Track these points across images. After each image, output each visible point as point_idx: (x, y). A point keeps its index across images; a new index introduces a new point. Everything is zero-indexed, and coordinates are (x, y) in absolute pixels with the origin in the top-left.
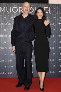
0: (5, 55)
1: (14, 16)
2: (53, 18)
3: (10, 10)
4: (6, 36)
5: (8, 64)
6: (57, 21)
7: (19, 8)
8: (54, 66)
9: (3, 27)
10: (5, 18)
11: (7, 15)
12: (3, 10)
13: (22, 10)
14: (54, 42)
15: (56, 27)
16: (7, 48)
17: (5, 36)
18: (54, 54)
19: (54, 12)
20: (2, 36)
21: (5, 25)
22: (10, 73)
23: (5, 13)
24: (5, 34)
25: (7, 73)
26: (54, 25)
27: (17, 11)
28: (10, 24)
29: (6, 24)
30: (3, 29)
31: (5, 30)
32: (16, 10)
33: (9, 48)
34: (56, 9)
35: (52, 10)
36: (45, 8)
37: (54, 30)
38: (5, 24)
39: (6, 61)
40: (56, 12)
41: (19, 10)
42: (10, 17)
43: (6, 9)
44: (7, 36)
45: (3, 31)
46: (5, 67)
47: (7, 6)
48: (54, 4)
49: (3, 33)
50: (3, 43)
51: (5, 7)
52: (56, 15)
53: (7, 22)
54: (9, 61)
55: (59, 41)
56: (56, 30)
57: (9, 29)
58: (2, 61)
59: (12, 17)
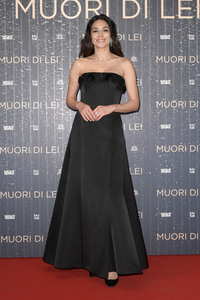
0: (36, 173)
1: (67, 30)
3: (52, 9)
4: (39, 105)
9: (26, 73)
11: (43, 28)
12: (25, 11)
13: (95, 10)
16: (44, 150)
17: (36, 105)
20: (23, 105)
21: (34, 67)
23: (34, 22)
24: (34, 98)
27: (79, 13)
28: (54, 60)
29: (39, 60)
30: (26, 80)
31: (36, 83)
32: (76, 9)
33: (49, 150)
36: (182, 2)
38: (36, 60)
39: (41, 194)
41: (87, 10)
42: (51, 35)
43: (37, 4)
44: (44, 107)
45: (26, 87)
49: (26, 95)
50: (27, 130)
53: (41, 53)
54: (50, 194)
57: (50, 81)
58: (25, 194)
59: (60, 37)
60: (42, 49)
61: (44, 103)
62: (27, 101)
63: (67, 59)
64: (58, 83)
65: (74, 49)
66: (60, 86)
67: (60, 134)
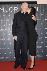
0: (5, 44)
1: (11, 14)
2: (40, 15)
3: (7, 10)
4: (5, 30)
5: (7, 51)
6: (43, 18)
7: (15, 8)
8: (42, 51)
9: (2, 23)
10: (4, 16)
11: (6, 13)
12: (2, 10)
13: (16, 10)
14: (42, 33)
15: (43, 22)
16: (6, 39)
18: (42, 42)
19: (41, 11)
20: (2, 30)
21: (4, 22)
22: (9, 58)
23: (4, 12)
25: (6, 58)
26: (42, 20)
28: (8, 20)
29: (5, 20)
30: (2, 25)
31: (4, 25)
32: (12, 10)
33: (8, 39)
34: (42, 8)
35: (40, 9)
37: (42, 24)
39: (6, 48)
40: (43, 10)
41: (15, 10)
42: (7, 15)
43: (4, 9)
44: (6, 30)
46: (5, 53)
47: (5, 6)
48: (41, 5)
49: (2, 28)
50: (3, 35)
51: (3, 8)
52: (43, 13)
53: (5, 19)
54: (8, 48)
55: (45, 33)
56: (43, 24)
57: (7, 25)
58: (3, 48)
59: (9, 15)
60: (5, 18)
61: (6, 29)
62: (3, 29)
63: (11, 20)
64: (9, 25)
65: (12, 18)
66: (9, 26)
67: (10, 36)
